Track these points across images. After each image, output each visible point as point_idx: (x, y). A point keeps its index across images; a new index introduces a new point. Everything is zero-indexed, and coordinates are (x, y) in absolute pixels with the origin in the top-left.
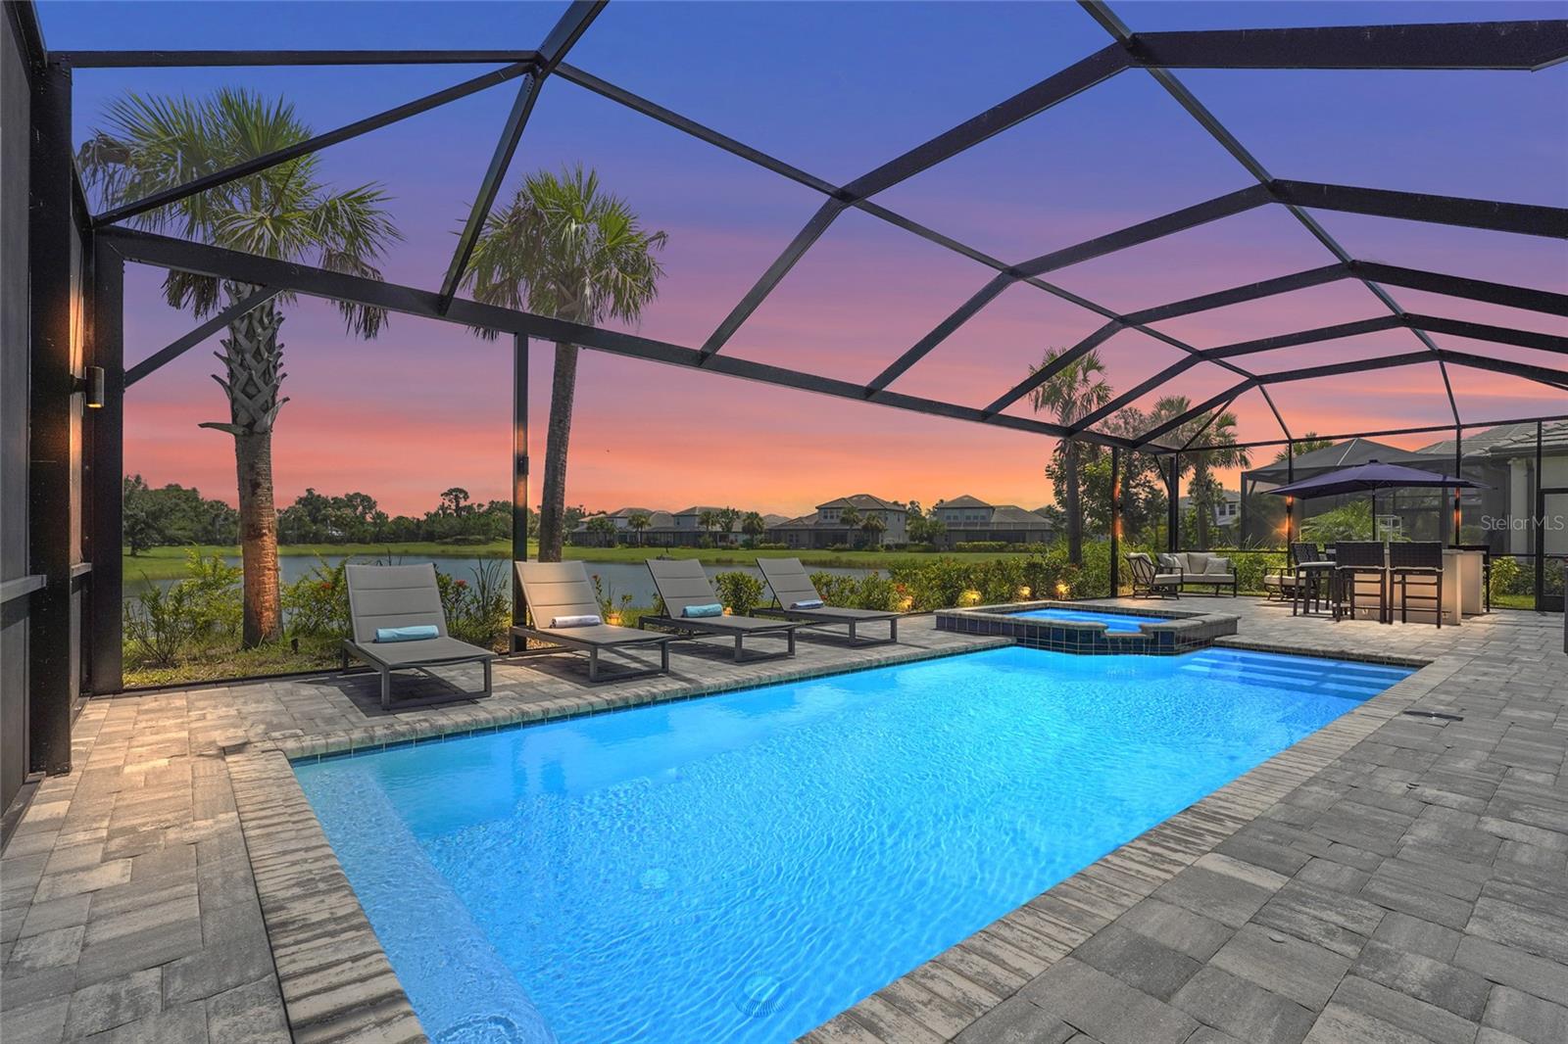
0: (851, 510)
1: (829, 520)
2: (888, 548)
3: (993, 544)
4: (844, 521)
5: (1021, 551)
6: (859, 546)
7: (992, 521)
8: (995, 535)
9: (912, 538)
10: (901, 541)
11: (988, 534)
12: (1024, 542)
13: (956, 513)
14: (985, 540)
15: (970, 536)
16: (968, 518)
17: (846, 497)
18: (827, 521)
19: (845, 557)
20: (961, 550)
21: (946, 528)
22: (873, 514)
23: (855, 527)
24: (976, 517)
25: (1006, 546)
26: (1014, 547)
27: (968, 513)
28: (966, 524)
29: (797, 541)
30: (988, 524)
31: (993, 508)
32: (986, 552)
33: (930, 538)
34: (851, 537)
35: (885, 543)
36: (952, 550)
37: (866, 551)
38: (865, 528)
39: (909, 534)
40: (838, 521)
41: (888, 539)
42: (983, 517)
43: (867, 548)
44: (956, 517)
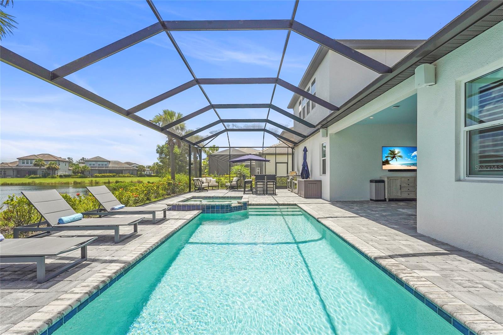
0: (41, 160)
1: (25, 164)
2: (61, 177)
3: (111, 174)
4: (35, 165)
5: (122, 177)
6: (45, 176)
7: (109, 166)
8: (111, 171)
9: (74, 172)
10: (67, 174)
11: (108, 171)
12: (122, 173)
13: (94, 163)
14: (107, 173)
15: (100, 171)
16: (99, 165)
17: (36, 154)
18: (24, 165)
19: (37, 181)
20: (96, 177)
21: (90, 168)
22: (53, 162)
23: (42, 168)
24: (102, 165)
25: (116, 175)
26: (119, 175)
27: (99, 163)
28: (98, 167)
29: (5, 174)
30: (108, 167)
31: (109, 162)
32: (108, 177)
33: (82, 172)
34: (39, 172)
35: (59, 174)
36: (93, 177)
37: (49, 178)
38: (49, 168)
39: (72, 171)
40: (32, 165)
41: (60, 173)
42: (106, 165)
43: (49, 176)
44: (94, 165)
